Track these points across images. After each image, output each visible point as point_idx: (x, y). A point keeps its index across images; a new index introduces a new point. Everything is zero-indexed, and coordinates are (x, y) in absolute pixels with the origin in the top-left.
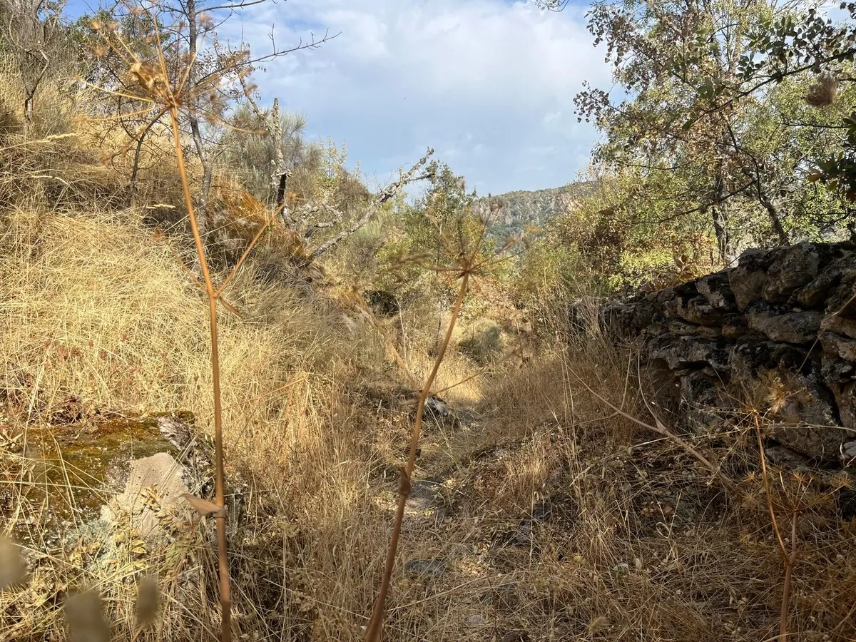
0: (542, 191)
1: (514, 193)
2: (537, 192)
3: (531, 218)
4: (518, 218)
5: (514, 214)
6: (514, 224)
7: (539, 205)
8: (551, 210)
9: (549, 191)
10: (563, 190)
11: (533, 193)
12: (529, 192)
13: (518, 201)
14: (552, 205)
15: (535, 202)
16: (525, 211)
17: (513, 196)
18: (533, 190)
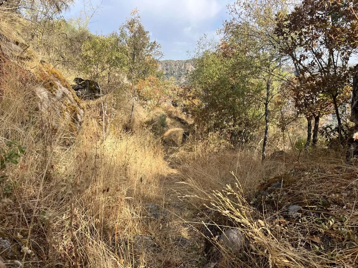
0: (179, 61)
1: (167, 61)
2: (177, 61)
3: (174, 72)
4: (169, 72)
5: (167, 70)
6: (166, 74)
7: (177, 67)
8: (182, 69)
9: (181, 61)
10: (187, 61)
11: (175, 61)
12: (173, 61)
13: (169, 64)
14: (183, 67)
15: (176, 65)
16: (172, 69)
17: (167, 62)
18: (175, 60)
